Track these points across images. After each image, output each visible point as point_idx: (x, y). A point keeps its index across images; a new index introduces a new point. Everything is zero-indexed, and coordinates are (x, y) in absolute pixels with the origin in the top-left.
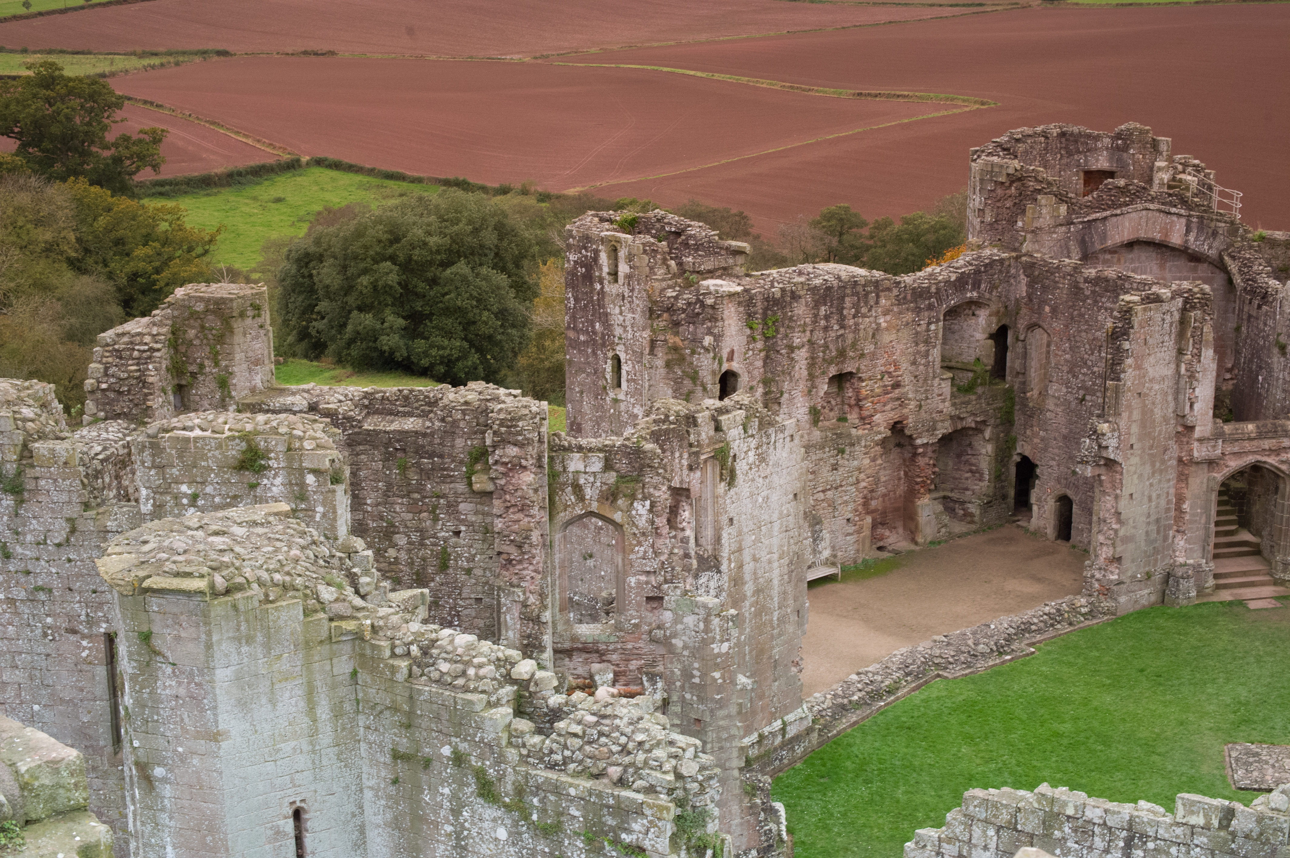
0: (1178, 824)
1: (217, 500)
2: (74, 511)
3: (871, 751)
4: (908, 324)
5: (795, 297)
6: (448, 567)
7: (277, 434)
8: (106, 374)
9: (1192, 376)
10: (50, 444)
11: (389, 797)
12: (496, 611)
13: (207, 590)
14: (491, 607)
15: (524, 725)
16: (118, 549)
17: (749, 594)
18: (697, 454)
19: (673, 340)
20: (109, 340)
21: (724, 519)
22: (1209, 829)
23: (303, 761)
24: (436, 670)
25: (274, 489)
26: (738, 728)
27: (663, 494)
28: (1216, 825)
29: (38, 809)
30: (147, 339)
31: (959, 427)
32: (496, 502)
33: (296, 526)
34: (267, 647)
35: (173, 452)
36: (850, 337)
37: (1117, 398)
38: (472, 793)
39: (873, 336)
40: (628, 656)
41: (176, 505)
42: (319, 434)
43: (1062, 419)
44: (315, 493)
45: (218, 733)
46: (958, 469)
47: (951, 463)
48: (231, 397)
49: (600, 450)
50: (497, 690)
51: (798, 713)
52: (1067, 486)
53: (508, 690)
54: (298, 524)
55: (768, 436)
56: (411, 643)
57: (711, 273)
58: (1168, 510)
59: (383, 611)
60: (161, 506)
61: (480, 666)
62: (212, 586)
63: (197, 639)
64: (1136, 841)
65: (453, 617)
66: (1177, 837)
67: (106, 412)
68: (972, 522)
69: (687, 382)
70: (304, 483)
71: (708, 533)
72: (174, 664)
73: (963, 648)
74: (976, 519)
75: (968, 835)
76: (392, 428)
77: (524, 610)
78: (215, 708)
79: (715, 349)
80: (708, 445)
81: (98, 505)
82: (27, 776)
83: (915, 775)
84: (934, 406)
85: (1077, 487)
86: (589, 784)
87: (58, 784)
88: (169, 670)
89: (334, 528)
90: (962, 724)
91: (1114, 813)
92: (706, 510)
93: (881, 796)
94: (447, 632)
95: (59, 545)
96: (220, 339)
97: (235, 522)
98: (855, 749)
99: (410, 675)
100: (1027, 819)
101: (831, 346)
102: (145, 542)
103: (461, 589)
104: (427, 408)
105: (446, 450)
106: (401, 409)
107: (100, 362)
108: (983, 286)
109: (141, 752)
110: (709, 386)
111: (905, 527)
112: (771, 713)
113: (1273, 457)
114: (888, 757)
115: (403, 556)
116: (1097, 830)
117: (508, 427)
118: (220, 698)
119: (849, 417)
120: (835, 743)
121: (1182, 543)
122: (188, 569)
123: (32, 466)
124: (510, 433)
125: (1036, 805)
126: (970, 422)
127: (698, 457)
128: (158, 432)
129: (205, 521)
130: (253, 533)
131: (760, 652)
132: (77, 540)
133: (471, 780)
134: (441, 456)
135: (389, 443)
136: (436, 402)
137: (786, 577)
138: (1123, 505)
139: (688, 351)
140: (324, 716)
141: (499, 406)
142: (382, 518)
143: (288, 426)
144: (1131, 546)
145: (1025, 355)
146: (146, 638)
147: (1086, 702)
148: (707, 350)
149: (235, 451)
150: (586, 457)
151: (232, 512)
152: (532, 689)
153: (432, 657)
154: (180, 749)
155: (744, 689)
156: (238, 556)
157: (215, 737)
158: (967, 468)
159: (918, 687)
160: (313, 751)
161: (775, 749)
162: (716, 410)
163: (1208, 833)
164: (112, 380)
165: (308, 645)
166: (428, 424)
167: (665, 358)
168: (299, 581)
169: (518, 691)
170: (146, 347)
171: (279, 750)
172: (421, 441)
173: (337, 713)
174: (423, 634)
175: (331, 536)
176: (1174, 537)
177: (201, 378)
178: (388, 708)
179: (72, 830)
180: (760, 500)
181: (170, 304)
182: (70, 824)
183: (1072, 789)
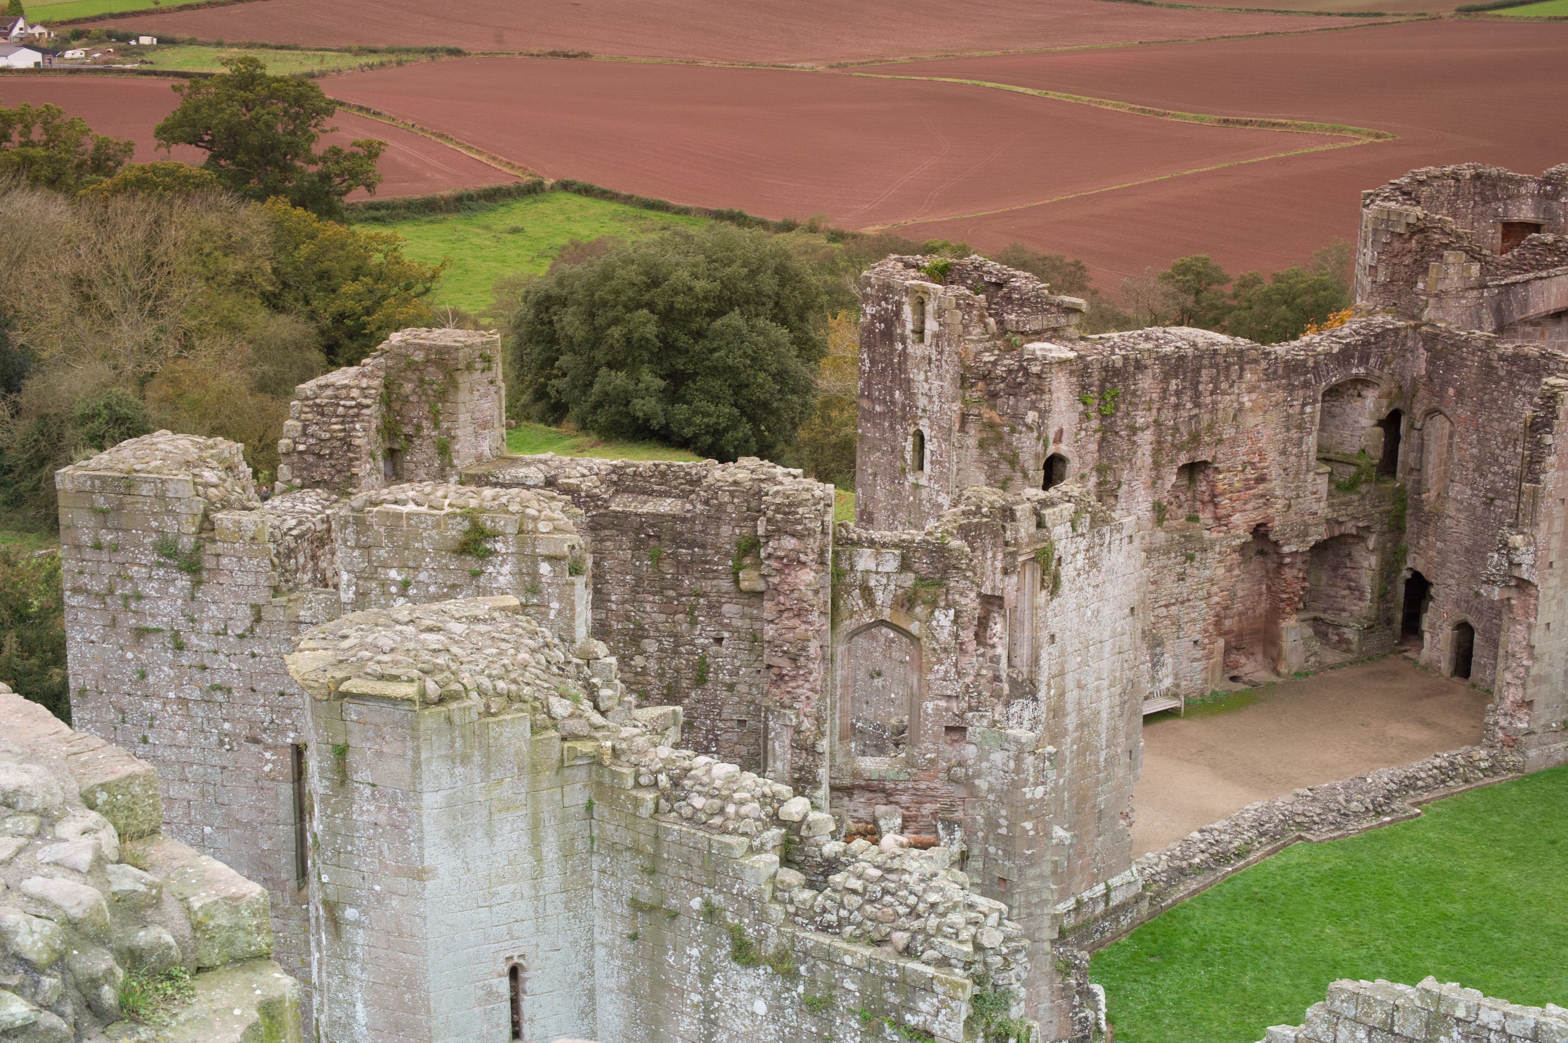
1: (432, 589)
2: (261, 596)
3: (1214, 927)
4: (1277, 404)
5: (1140, 366)
6: (706, 681)
7: (507, 512)
8: (304, 434)
10: (236, 515)
11: (625, 957)
12: (762, 736)
13: (416, 698)
14: (756, 731)
15: (792, 876)
16: (312, 644)
17: (1071, 728)
18: (1014, 555)
19: (988, 414)
20: (309, 393)
21: (1044, 636)
23: (523, 908)
24: (689, 805)
25: (501, 578)
26: (1052, 891)
27: (970, 603)
29: (212, 955)
30: (355, 393)
31: (1337, 533)
32: (767, 604)
33: (525, 625)
34: (486, 769)
35: (382, 530)
36: (1206, 418)
37: (1534, 504)
38: (726, 956)
39: (1235, 416)
40: (920, 798)
41: (383, 593)
42: (558, 514)
43: (1464, 528)
44: (549, 585)
45: (424, 871)
46: (1334, 585)
47: (1324, 578)
48: (453, 466)
49: (896, 546)
50: (761, 832)
51: (1125, 876)
52: (1468, 611)
53: (775, 834)
54: (528, 622)
55: (1102, 536)
56: (659, 771)
57: (1038, 335)
59: (627, 732)
60: (364, 594)
61: (742, 803)
62: (423, 693)
63: (403, 756)
65: (709, 743)
67: (303, 479)
68: (1348, 651)
69: (1004, 467)
70: (537, 572)
71: (1024, 652)
72: (374, 785)
73: (1332, 806)
74: (1354, 647)
75: (1331, 1036)
76: (645, 510)
77: (796, 737)
78: (421, 839)
79: (1040, 427)
80: (1028, 545)
81: (290, 590)
82: (200, 914)
83: (1266, 958)
84: (1306, 506)
85: (1481, 612)
86: (868, 952)
87: (236, 925)
88: (368, 791)
89: (570, 628)
90: (1326, 899)
91: (1516, 1017)
92: (1022, 623)
93: (1224, 983)
94: (703, 759)
95: (241, 637)
96: (442, 395)
97: (453, 617)
98: (1193, 923)
99: (657, 810)
100: (1406, 1020)
101: (1182, 429)
102: (345, 637)
103: (721, 708)
104: (688, 488)
105: (710, 539)
106: (656, 487)
107: (298, 419)
108: (1372, 361)
109: (330, 889)
110: (1031, 473)
111: (1265, 654)
112: (1092, 874)
114: (1234, 935)
115: (653, 665)
116: (1493, 1037)
117: (785, 514)
118: (427, 828)
119: (1201, 516)
120: (1169, 915)
122: (394, 672)
123: (214, 541)
124: (787, 521)
125: (1418, 1003)
126: (1350, 528)
127: (1015, 559)
128: (365, 506)
129: (418, 614)
130: (474, 631)
131: (1082, 800)
132: (263, 631)
133: (725, 940)
134: (703, 546)
135: (640, 528)
136: (699, 480)
137: (1117, 709)
138: (1537, 637)
139: (1006, 429)
140: (551, 855)
141: (776, 488)
142: (628, 619)
143: (521, 504)
144: (1545, 688)
145: (1422, 448)
146: (341, 752)
147: (1482, 877)
148: (1030, 428)
149: (456, 531)
150: (878, 553)
151: (449, 605)
152: (804, 833)
153: (683, 789)
154: (377, 888)
155: (1061, 844)
156: (455, 658)
157: (420, 875)
158: (1344, 584)
159: (1274, 851)
160: (537, 897)
161: (1096, 919)
162: (1039, 502)
164: (312, 441)
165: (535, 769)
166: (689, 506)
167: (979, 436)
168: (527, 690)
169: (787, 834)
170: (353, 403)
171: (495, 894)
172: (679, 527)
173: (567, 852)
174: (674, 761)
175: (567, 639)
177: (417, 442)
178: (628, 849)
179: (251, 981)
180: (1089, 614)
181: (384, 352)
182: (250, 974)
183: (1463, 986)
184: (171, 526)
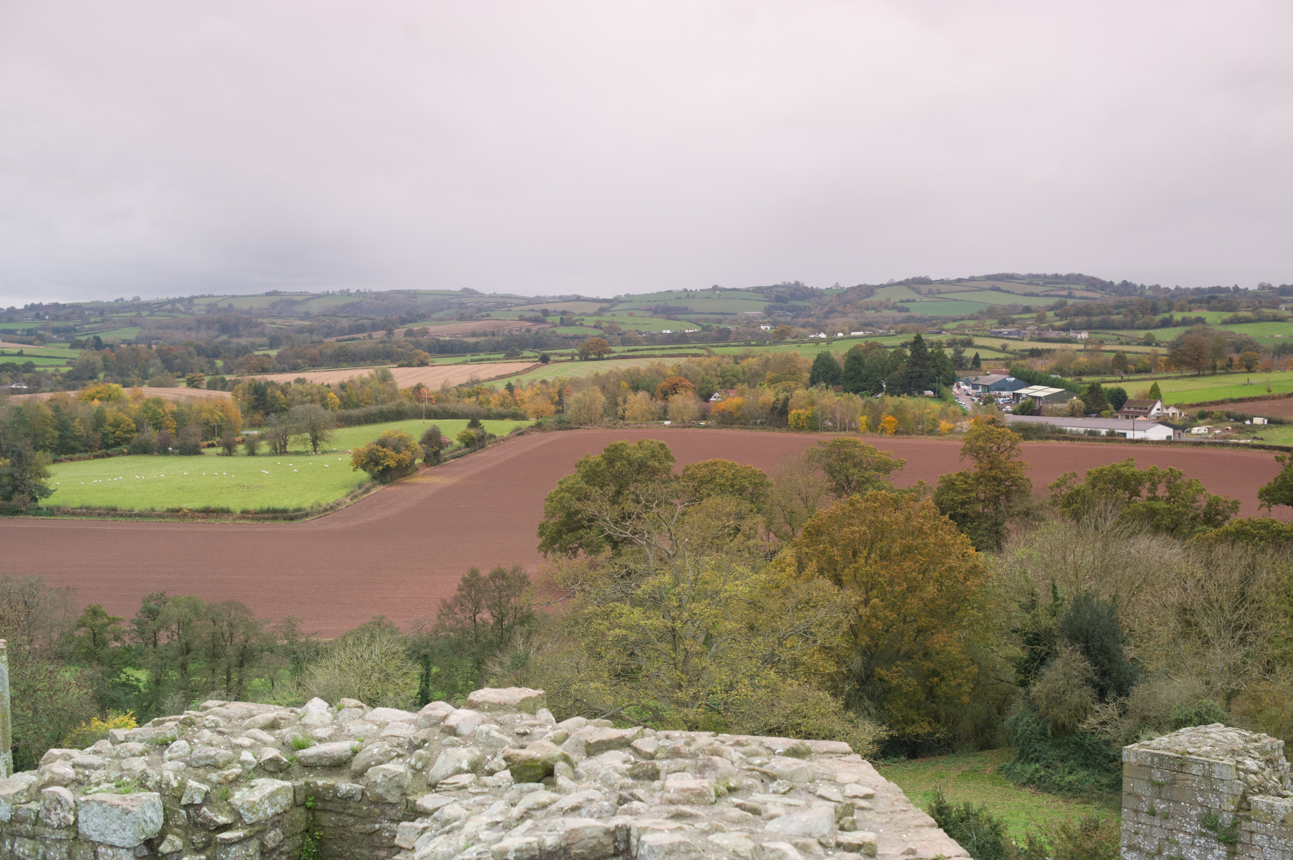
10: (1270, 799)
123: (1249, 819)
184: (1214, 801)
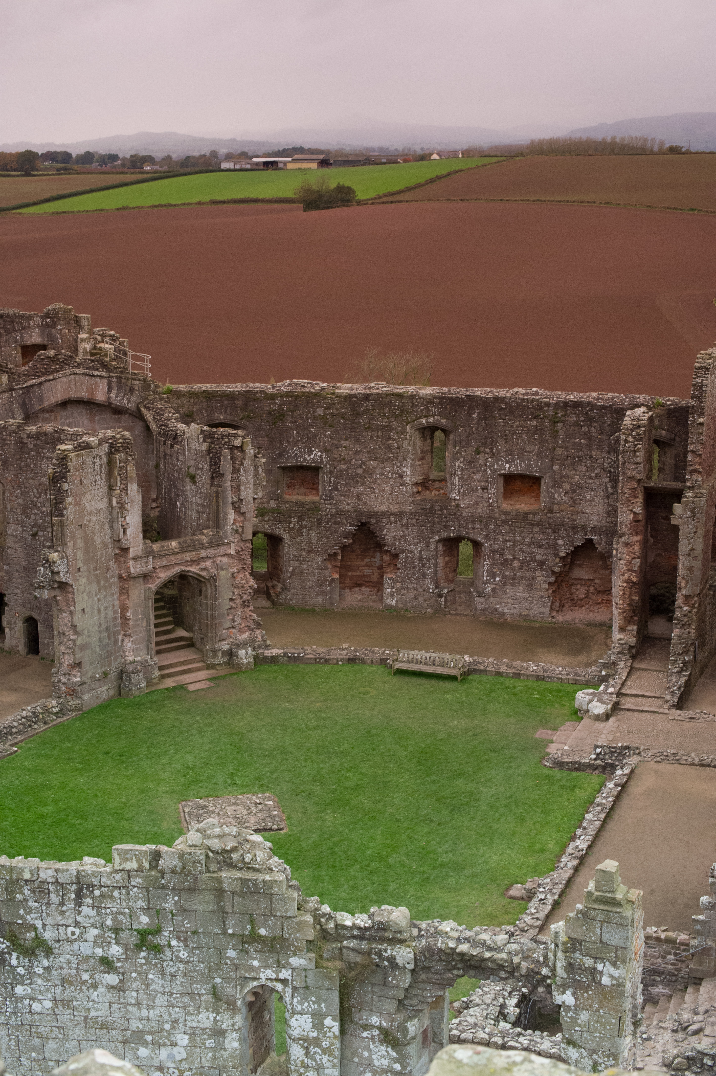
0: (116, 871)
9: (122, 507)
22: (142, 871)
28: (147, 866)
37: (62, 531)
43: (21, 554)
52: (31, 609)
58: (115, 619)
64: (85, 891)
66: (117, 882)
85: (40, 609)
91: (63, 871)
113: (194, 566)
116: (51, 888)
121: (129, 645)
138: (77, 619)
144: (88, 652)
147: (63, 786)
163: (142, 875)
176: (123, 640)
183: (26, 857)
